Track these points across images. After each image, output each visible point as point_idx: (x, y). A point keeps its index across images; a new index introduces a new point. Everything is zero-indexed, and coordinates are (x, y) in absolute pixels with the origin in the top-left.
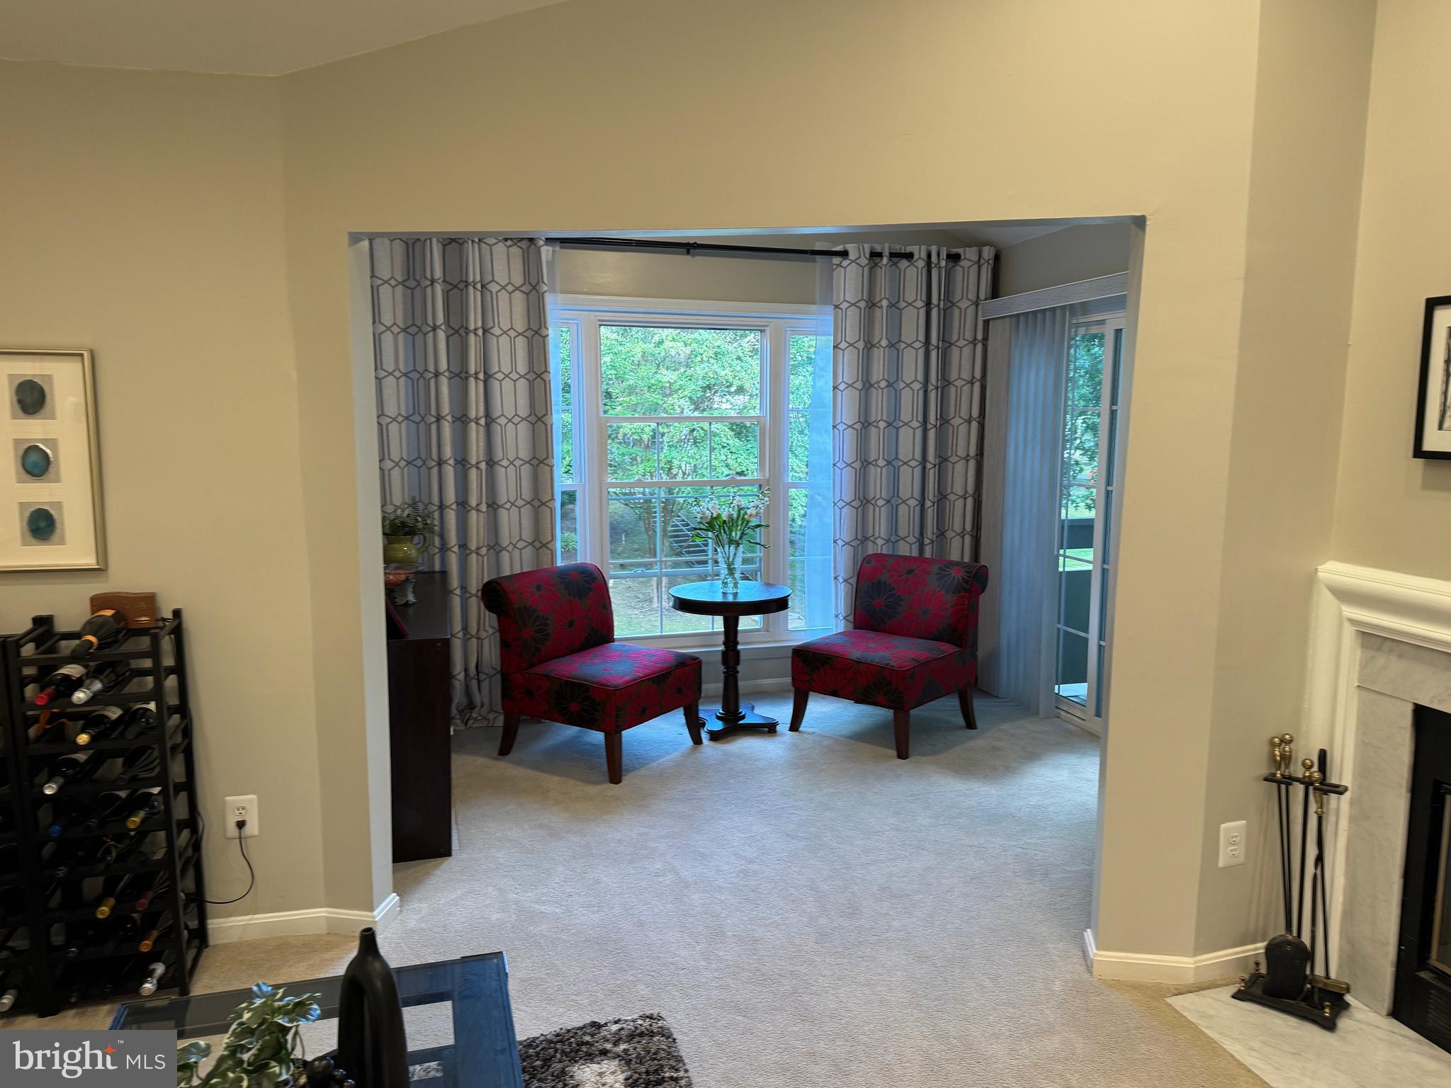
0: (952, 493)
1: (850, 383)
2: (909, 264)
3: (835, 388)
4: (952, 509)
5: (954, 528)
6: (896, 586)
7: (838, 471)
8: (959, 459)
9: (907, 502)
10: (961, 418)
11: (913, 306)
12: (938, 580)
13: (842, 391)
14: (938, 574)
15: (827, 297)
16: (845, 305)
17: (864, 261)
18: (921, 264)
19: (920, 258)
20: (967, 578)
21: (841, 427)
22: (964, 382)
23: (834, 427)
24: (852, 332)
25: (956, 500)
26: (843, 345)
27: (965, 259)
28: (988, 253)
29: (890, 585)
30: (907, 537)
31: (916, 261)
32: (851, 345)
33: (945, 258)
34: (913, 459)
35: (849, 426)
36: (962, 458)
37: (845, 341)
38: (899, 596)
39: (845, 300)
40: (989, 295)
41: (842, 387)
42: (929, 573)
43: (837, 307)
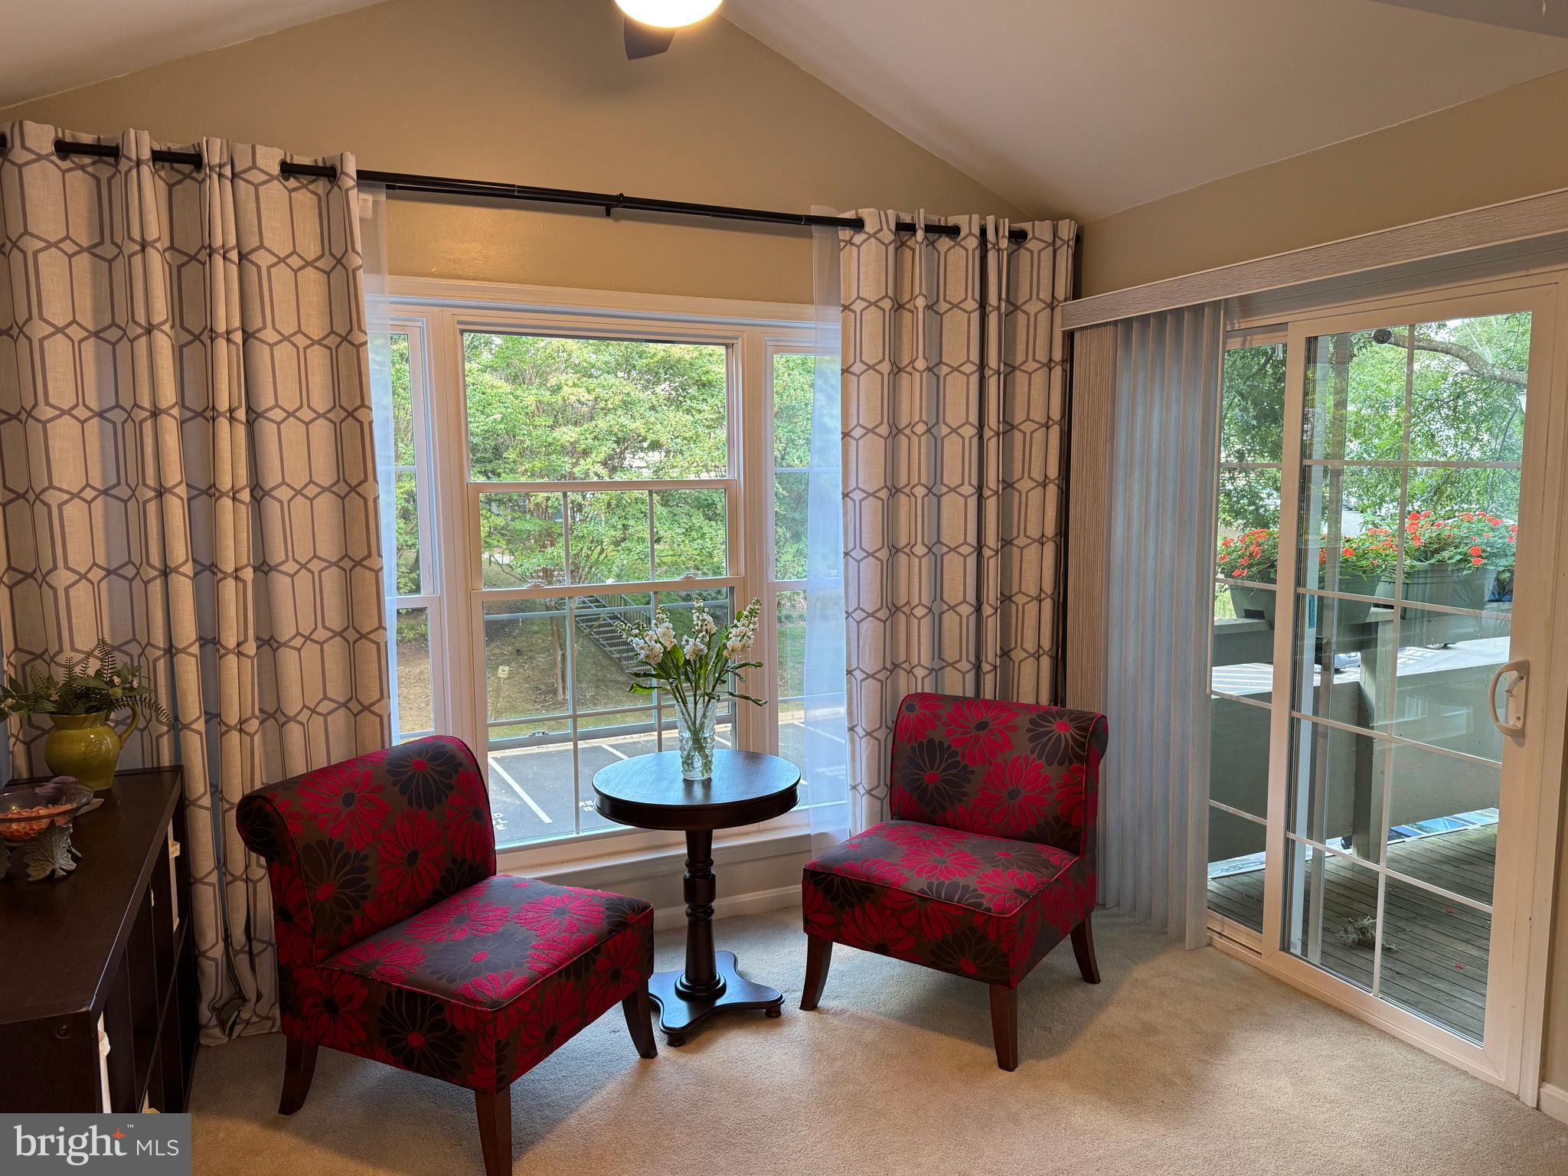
0: (1020, 591)
1: (870, 427)
2: (952, 243)
3: (846, 435)
4: (1020, 616)
5: (1026, 645)
6: (960, 750)
7: (853, 564)
8: (1030, 541)
9: (958, 609)
10: (1032, 479)
11: (961, 309)
12: (1031, 740)
13: (858, 440)
14: (1028, 731)
15: (832, 293)
16: (858, 306)
17: (888, 236)
18: (973, 243)
19: (970, 234)
20: (1082, 739)
21: (857, 496)
22: (1036, 426)
23: (845, 495)
24: (872, 349)
25: (1027, 603)
26: (858, 368)
27: (1034, 237)
28: (1067, 229)
29: (949, 747)
30: (957, 662)
31: (965, 238)
32: (870, 367)
33: (1007, 234)
34: (965, 543)
35: (870, 495)
36: (1034, 541)
37: (861, 361)
38: (966, 766)
39: (858, 297)
40: (1070, 294)
41: (858, 432)
42: (1014, 729)
43: (846, 308)
